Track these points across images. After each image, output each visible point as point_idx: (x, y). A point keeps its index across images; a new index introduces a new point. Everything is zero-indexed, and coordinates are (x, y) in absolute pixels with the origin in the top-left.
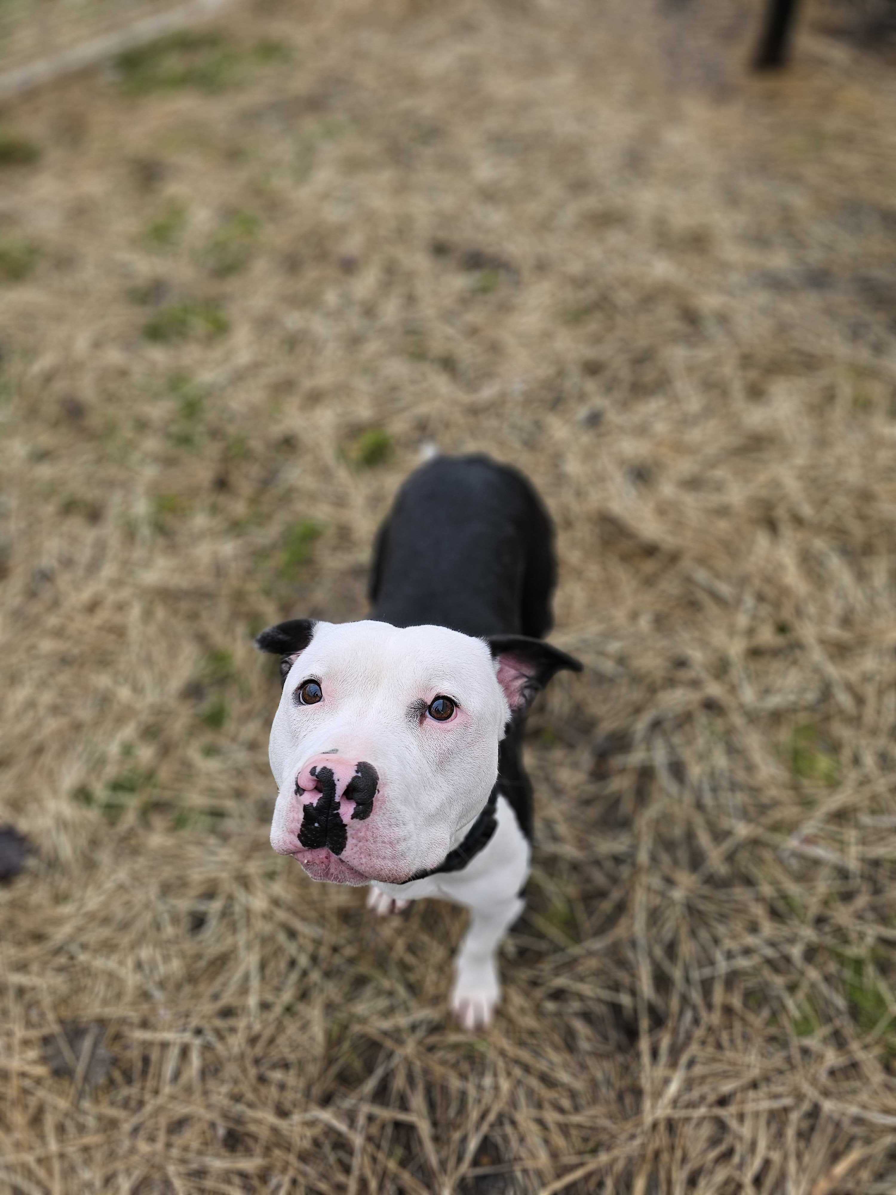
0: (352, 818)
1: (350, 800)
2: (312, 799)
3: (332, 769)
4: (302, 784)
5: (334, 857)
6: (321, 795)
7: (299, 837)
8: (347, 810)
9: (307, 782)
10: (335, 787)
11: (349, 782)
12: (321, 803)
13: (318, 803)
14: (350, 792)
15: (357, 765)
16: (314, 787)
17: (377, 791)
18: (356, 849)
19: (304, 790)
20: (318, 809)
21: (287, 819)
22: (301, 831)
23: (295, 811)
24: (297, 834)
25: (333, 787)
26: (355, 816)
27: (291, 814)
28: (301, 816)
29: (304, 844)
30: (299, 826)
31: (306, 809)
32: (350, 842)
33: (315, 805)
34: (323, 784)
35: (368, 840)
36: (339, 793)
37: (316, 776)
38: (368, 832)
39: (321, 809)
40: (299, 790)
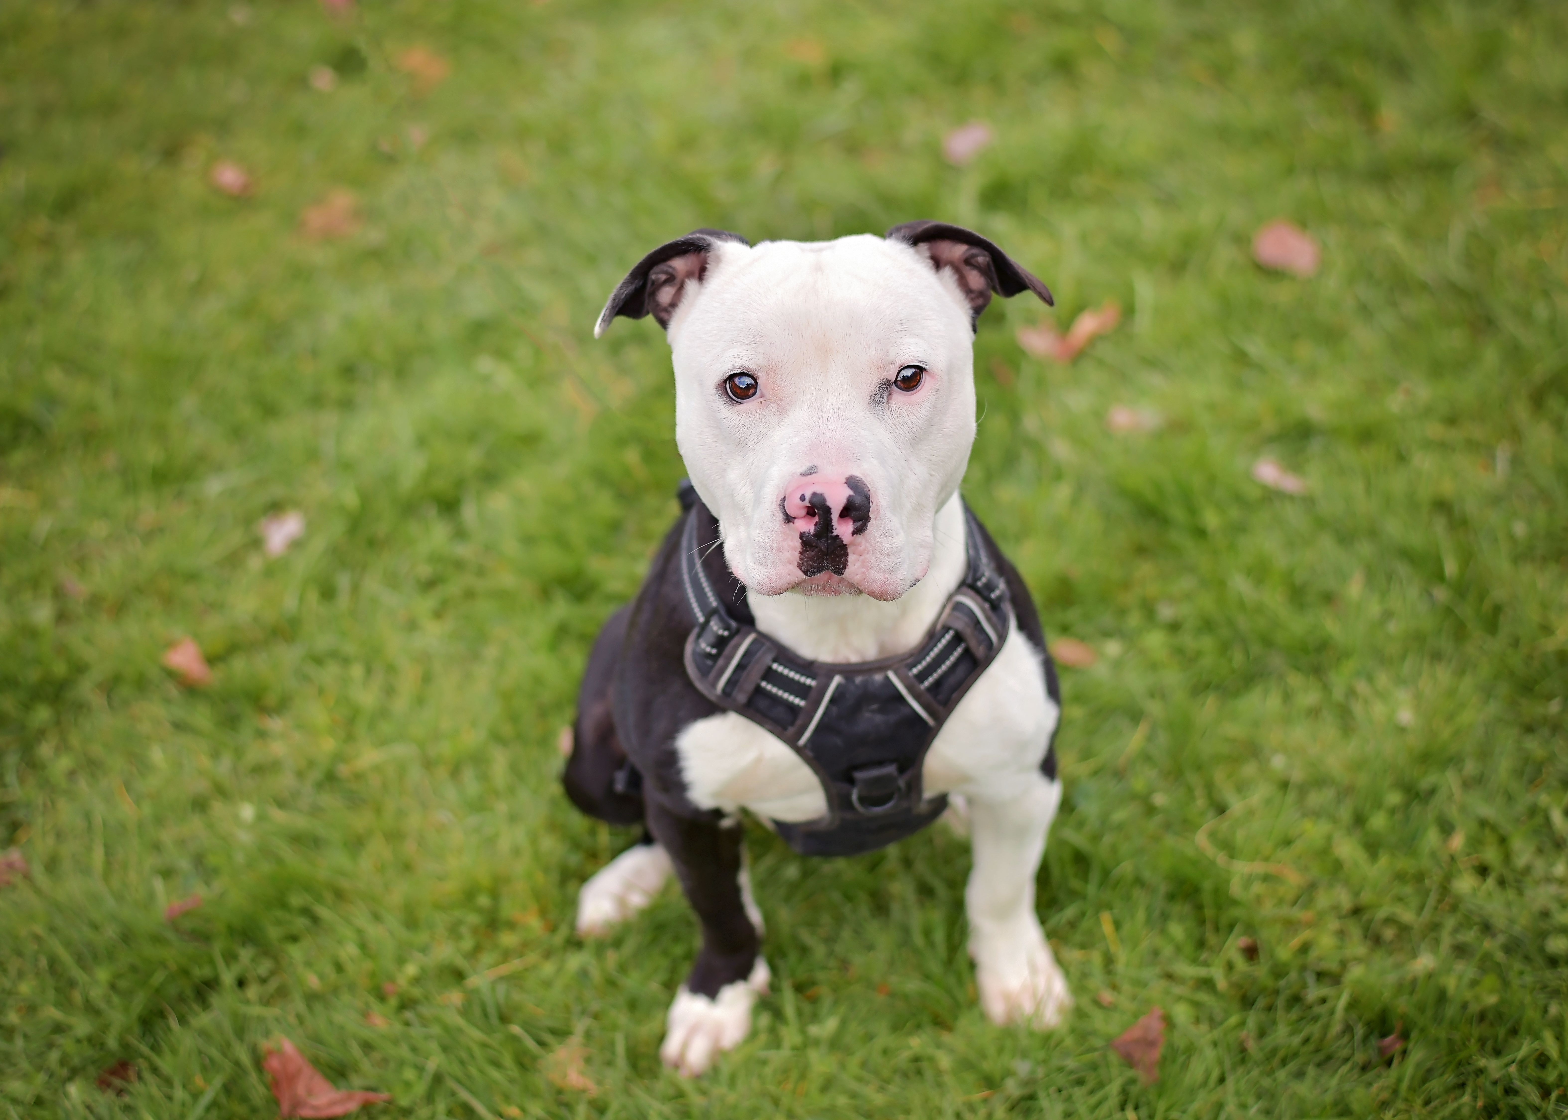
0: (853, 535)
1: (844, 518)
2: (809, 526)
3: (823, 492)
4: (791, 513)
5: (836, 577)
6: (816, 519)
7: (799, 566)
8: (843, 529)
9: (796, 507)
10: (830, 511)
11: (844, 502)
12: (818, 528)
13: (815, 529)
14: (847, 511)
15: (845, 483)
16: (806, 513)
17: (871, 502)
18: (858, 564)
19: (795, 518)
20: (815, 535)
21: (779, 550)
22: (801, 559)
23: (784, 540)
24: (796, 564)
25: (827, 511)
26: (854, 533)
27: (785, 544)
28: (798, 543)
29: (806, 573)
30: (797, 554)
31: (802, 536)
32: (851, 558)
33: (812, 531)
34: (816, 511)
35: (868, 553)
36: (835, 516)
37: (807, 503)
38: (868, 545)
39: (818, 535)
40: (789, 519)
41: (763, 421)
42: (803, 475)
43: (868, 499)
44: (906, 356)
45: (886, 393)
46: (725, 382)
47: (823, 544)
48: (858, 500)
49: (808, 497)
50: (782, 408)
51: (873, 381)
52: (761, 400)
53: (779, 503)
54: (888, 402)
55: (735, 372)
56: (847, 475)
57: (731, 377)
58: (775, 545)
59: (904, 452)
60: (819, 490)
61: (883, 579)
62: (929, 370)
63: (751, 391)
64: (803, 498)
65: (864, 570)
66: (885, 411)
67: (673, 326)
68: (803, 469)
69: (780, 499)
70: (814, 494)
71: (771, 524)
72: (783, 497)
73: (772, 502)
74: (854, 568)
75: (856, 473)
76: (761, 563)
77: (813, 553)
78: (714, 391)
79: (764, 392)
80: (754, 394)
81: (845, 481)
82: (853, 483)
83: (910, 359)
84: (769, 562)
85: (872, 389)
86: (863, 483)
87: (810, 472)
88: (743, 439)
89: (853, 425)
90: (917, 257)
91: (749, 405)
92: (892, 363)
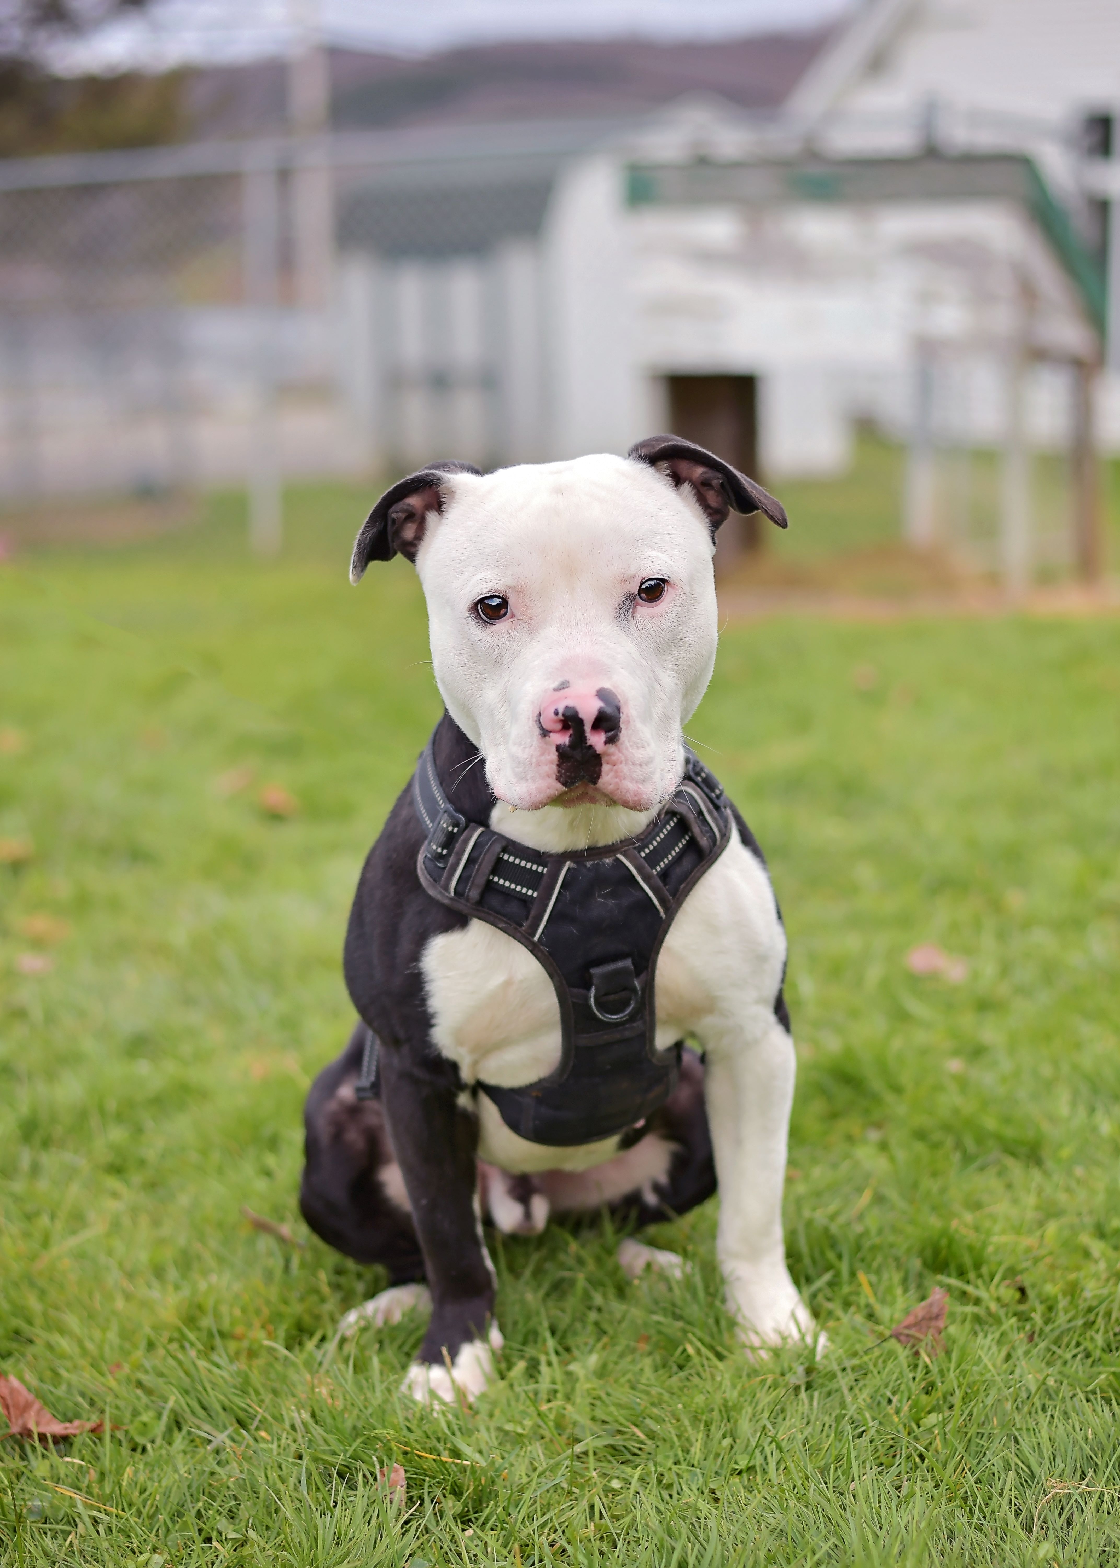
0: (605, 746)
1: (596, 730)
2: (564, 739)
3: (575, 705)
4: (547, 726)
6: (571, 731)
7: (558, 779)
8: (597, 740)
10: (583, 724)
11: (596, 714)
12: (573, 740)
13: (570, 742)
14: (599, 723)
15: (596, 695)
16: (560, 726)
17: (621, 714)
18: (611, 774)
19: (550, 732)
20: (570, 746)
21: (538, 764)
22: (559, 772)
23: (542, 754)
24: (554, 776)
25: (580, 722)
26: (606, 743)
27: (543, 758)
28: (554, 756)
29: (565, 784)
30: (555, 767)
31: (558, 748)
32: (605, 768)
33: (567, 743)
34: (570, 723)
35: (621, 762)
36: (588, 727)
37: (560, 717)
38: (620, 755)
39: (572, 746)
40: (545, 733)
41: (516, 640)
42: (556, 690)
43: (618, 709)
44: (648, 570)
45: (631, 606)
46: (476, 604)
47: (578, 755)
48: (609, 710)
49: (561, 711)
50: (533, 627)
51: (619, 595)
52: (512, 620)
53: (535, 719)
54: (633, 613)
55: (486, 595)
56: (598, 687)
57: (481, 601)
58: (534, 760)
59: (649, 663)
60: (570, 703)
61: (636, 788)
62: (671, 582)
63: (502, 612)
64: (556, 713)
65: (617, 780)
66: (630, 624)
67: (420, 557)
68: (556, 684)
69: (536, 715)
70: (567, 708)
71: (529, 740)
72: (538, 713)
73: (529, 719)
74: (607, 778)
75: (607, 685)
76: (522, 778)
77: (569, 764)
78: (467, 614)
79: (515, 611)
80: (505, 614)
81: (595, 693)
82: (602, 694)
83: (651, 572)
84: (528, 777)
85: (617, 604)
86: (613, 694)
87: (564, 686)
88: (499, 658)
89: (601, 639)
90: (657, 475)
91: (502, 626)
92: (634, 577)
